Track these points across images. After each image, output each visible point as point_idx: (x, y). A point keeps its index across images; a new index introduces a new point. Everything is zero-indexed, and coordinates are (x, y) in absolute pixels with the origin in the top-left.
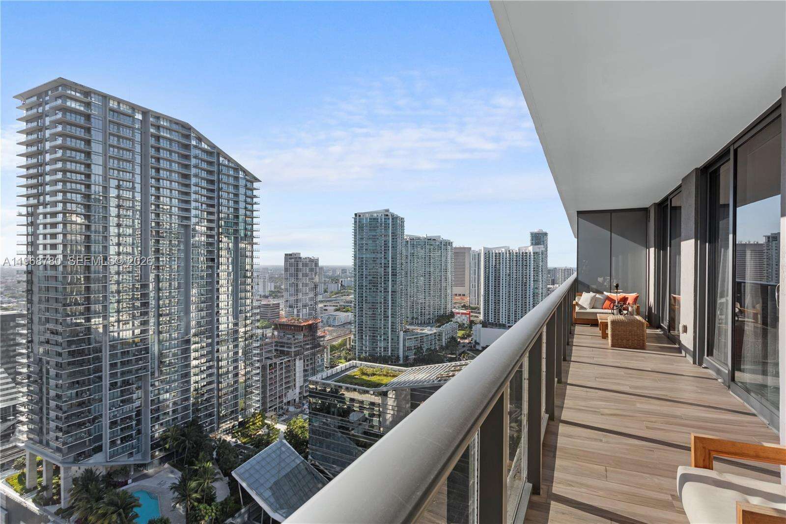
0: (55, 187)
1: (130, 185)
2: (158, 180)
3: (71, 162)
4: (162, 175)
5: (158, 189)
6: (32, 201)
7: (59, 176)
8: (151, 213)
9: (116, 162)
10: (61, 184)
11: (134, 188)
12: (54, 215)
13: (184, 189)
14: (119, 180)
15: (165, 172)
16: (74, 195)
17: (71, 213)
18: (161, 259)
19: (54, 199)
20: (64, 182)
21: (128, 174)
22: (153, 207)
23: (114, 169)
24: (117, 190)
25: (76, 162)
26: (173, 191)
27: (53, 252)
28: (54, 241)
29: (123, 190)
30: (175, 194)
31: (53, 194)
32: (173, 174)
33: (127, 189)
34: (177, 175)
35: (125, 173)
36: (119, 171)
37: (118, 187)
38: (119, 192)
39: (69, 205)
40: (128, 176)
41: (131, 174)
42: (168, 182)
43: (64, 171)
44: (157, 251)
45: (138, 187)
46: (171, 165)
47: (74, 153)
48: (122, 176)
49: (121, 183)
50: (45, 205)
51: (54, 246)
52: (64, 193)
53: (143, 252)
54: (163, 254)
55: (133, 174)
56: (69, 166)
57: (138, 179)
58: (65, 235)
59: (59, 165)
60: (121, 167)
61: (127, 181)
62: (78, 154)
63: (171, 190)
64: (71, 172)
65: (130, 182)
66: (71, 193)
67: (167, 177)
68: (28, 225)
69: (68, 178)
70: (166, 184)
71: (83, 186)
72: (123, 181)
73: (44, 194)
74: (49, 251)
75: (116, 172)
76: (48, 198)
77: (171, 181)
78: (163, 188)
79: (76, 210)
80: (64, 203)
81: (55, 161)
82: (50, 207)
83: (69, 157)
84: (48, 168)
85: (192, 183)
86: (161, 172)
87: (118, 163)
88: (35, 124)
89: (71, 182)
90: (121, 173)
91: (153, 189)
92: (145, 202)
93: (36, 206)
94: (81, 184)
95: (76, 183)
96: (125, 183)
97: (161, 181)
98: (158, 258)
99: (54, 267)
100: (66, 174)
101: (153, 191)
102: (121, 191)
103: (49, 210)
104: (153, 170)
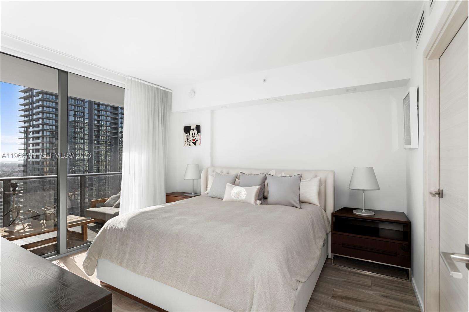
1: (82, 114)
2: (98, 111)
3: (47, 101)
4: (101, 108)
5: (98, 116)
6: (27, 124)
7: (40, 109)
8: (95, 130)
9: (73, 101)
10: (41, 114)
11: (84, 116)
12: (37, 132)
13: (114, 116)
14: (75, 112)
15: (103, 106)
16: (48, 120)
17: (47, 137)
18: (100, 158)
19: (37, 123)
20: (43, 113)
21: (81, 108)
22: (96, 122)
23: (72, 105)
25: (50, 101)
26: (108, 118)
28: (37, 147)
29: (77, 117)
31: (37, 120)
32: (108, 108)
34: (110, 108)
35: (79, 107)
36: (75, 106)
37: (75, 116)
38: (75, 118)
39: (45, 132)
41: (82, 108)
42: (105, 112)
44: (98, 153)
45: (87, 116)
47: (48, 96)
48: (77, 109)
49: (76, 113)
50: (33, 126)
51: (37, 151)
52: (43, 119)
54: (101, 155)
55: (84, 108)
56: (45, 103)
57: (87, 111)
58: (43, 144)
59: (40, 103)
60: (77, 103)
62: (51, 96)
63: (106, 117)
64: (47, 107)
65: (82, 112)
66: (47, 119)
67: (104, 109)
68: (24, 138)
69: (45, 111)
70: (104, 113)
72: (77, 112)
73: (33, 120)
75: (73, 107)
76: (35, 123)
77: (106, 112)
78: (102, 116)
79: (49, 136)
80: (43, 125)
81: (38, 101)
82: (36, 128)
83: (45, 98)
85: (119, 113)
86: (101, 106)
87: (75, 102)
89: (47, 113)
90: (76, 107)
92: (90, 124)
93: (28, 127)
94: (53, 114)
95: (50, 113)
96: (79, 113)
97: (100, 111)
99: (38, 163)
100: (44, 108)
101: (95, 117)
103: (35, 129)
104: (96, 106)
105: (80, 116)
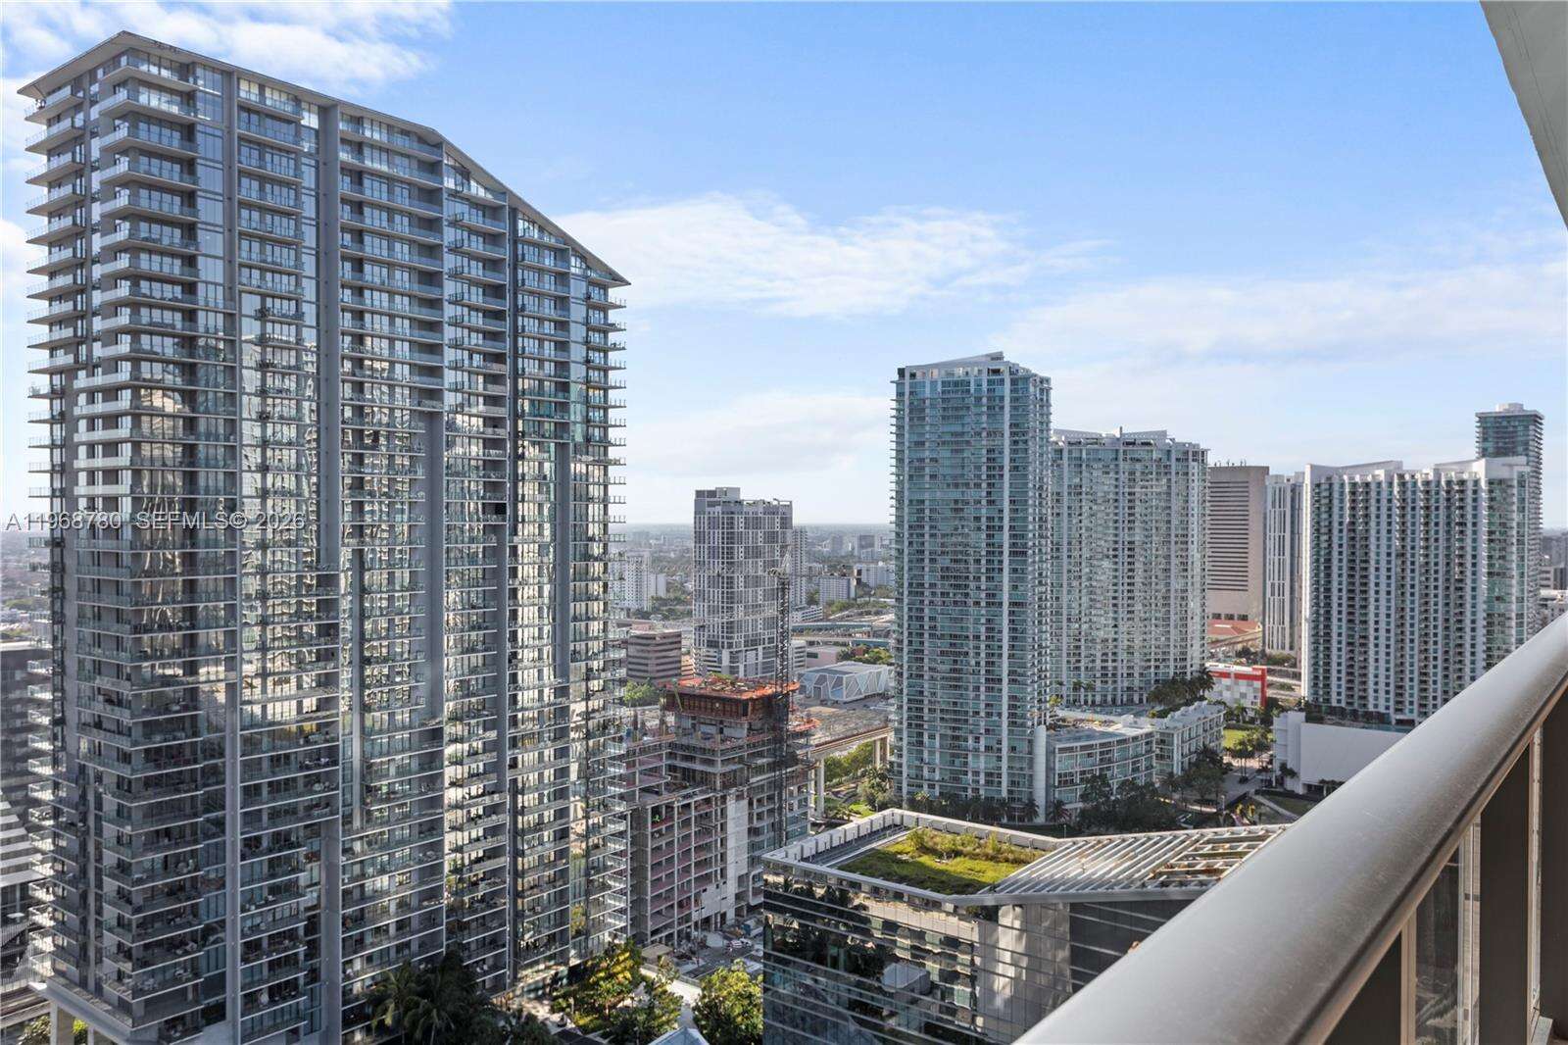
0: (113, 320)
1: (289, 307)
2: (359, 291)
3: (150, 252)
4: (368, 278)
5: (359, 315)
6: (64, 359)
7: (124, 290)
8: (343, 381)
9: (256, 246)
10: (128, 310)
11: (299, 315)
12: (111, 393)
13: (426, 315)
14: (264, 296)
15: (377, 269)
16: (157, 339)
17: (151, 388)
18: (367, 508)
19: (112, 351)
20: (135, 306)
21: (285, 278)
22: (348, 365)
23: (250, 267)
24: (258, 323)
25: (162, 253)
26: (398, 321)
27: (111, 490)
28: (111, 462)
29: (273, 322)
30: (403, 327)
31: (111, 337)
32: (398, 274)
33: (284, 320)
34: (406, 275)
35: (277, 276)
36: (263, 270)
37: (262, 315)
38: (263, 328)
39: (145, 366)
40: (285, 284)
41: (293, 278)
42: (385, 296)
43: (135, 277)
44: (358, 484)
45: (309, 312)
46: (390, 249)
47: (156, 227)
48: (270, 284)
49: (269, 302)
50: (91, 367)
51: (111, 476)
52: (135, 333)
53: (322, 489)
54: (371, 494)
55: (298, 277)
56: (146, 263)
57: (309, 290)
58: (137, 446)
59: (123, 262)
60: (269, 259)
61: (282, 298)
62: (167, 230)
63: (392, 317)
64: (151, 279)
65: (290, 299)
66: (151, 333)
67: (383, 283)
68: (52, 421)
69: (145, 296)
70: (380, 300)
71: (178, 316)
72: (273, 297)
73: (88, 339)
74: (100, 489)
75: (256, 273)
76: (99, 351)
77: (392, 294)
78: (373, 313)
79: (163, 380)
80: (136, 361)
81: (113, 252)
82: (104, 374)
83: (146, 239)
84: (97, 271)
85: (446, 297)
86: (367, 268)
87: (262, 251)
88: (66, 158)
89: (151, 306)
90: (269, 275)
91: (348, 315)
92: (326, 352)
93: (69, 372)
94: (173, 309)
95: (163, 308)
96: (277, 302)
97: (367, 293)
98: (361, 504)
99: (113, 532)
100: (138, 285)
101: (346, 321)
102: (269, 326)
103: (100, 379)
104: (348, 265)
105: (283, 316)
